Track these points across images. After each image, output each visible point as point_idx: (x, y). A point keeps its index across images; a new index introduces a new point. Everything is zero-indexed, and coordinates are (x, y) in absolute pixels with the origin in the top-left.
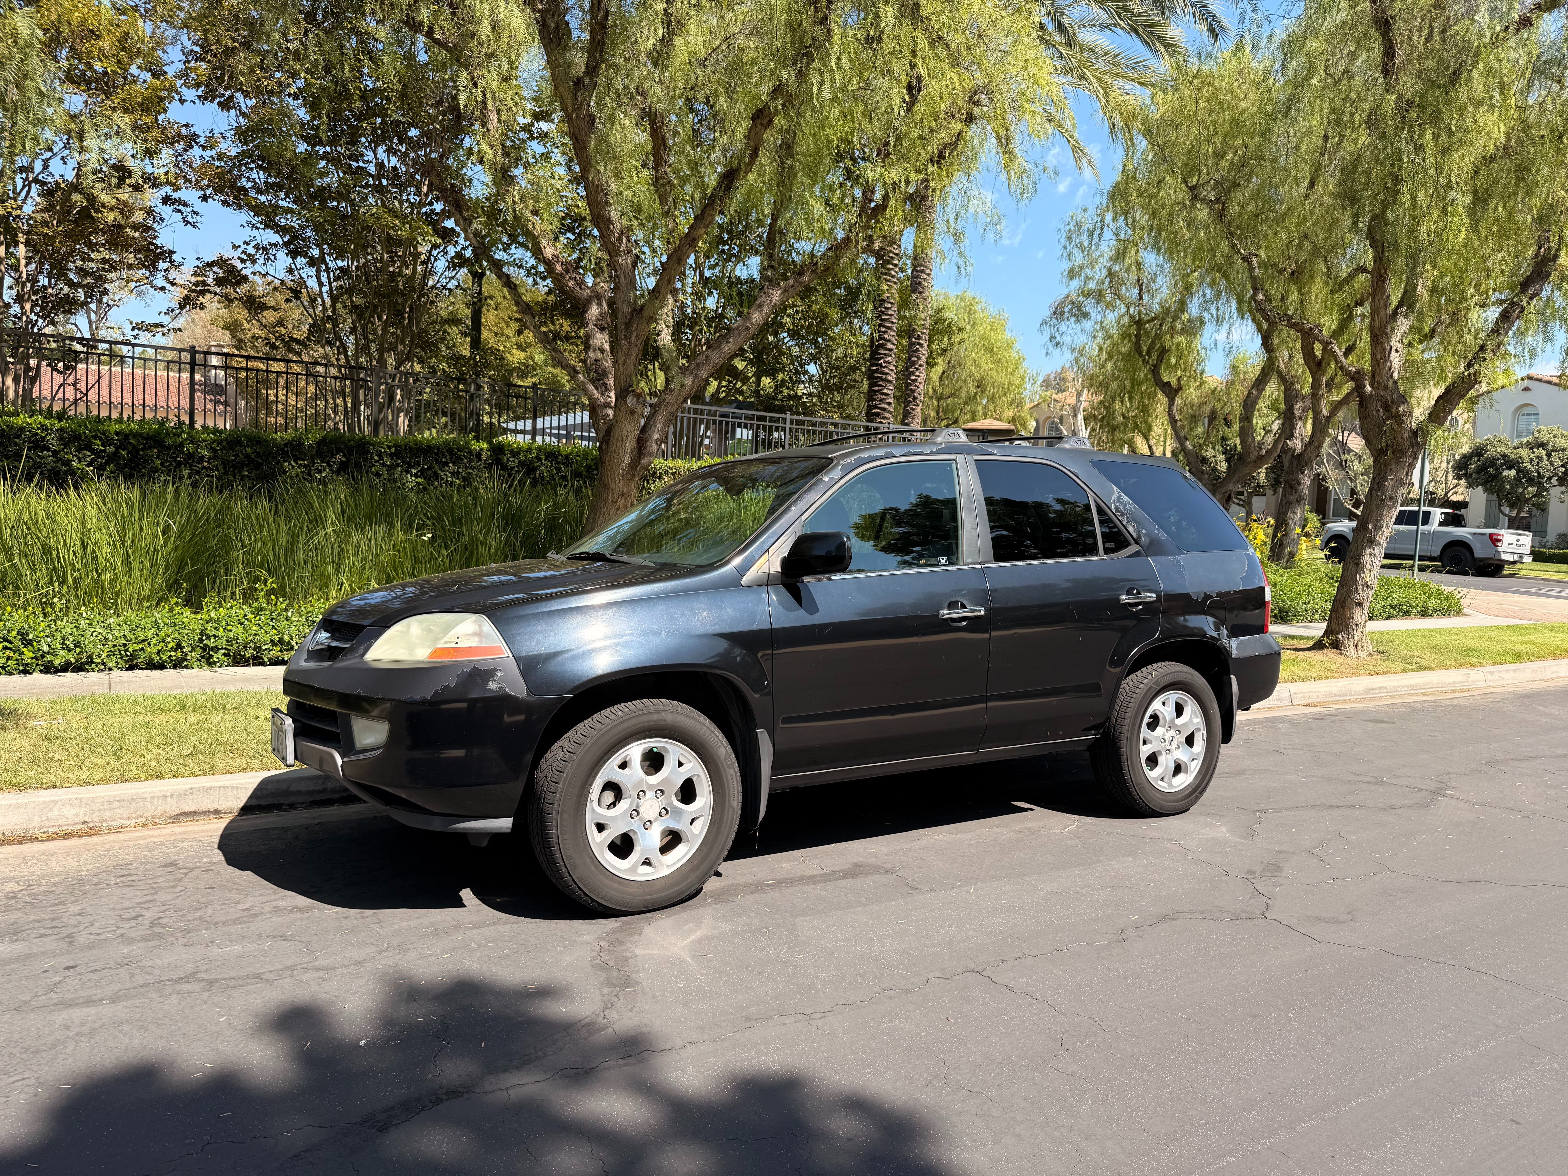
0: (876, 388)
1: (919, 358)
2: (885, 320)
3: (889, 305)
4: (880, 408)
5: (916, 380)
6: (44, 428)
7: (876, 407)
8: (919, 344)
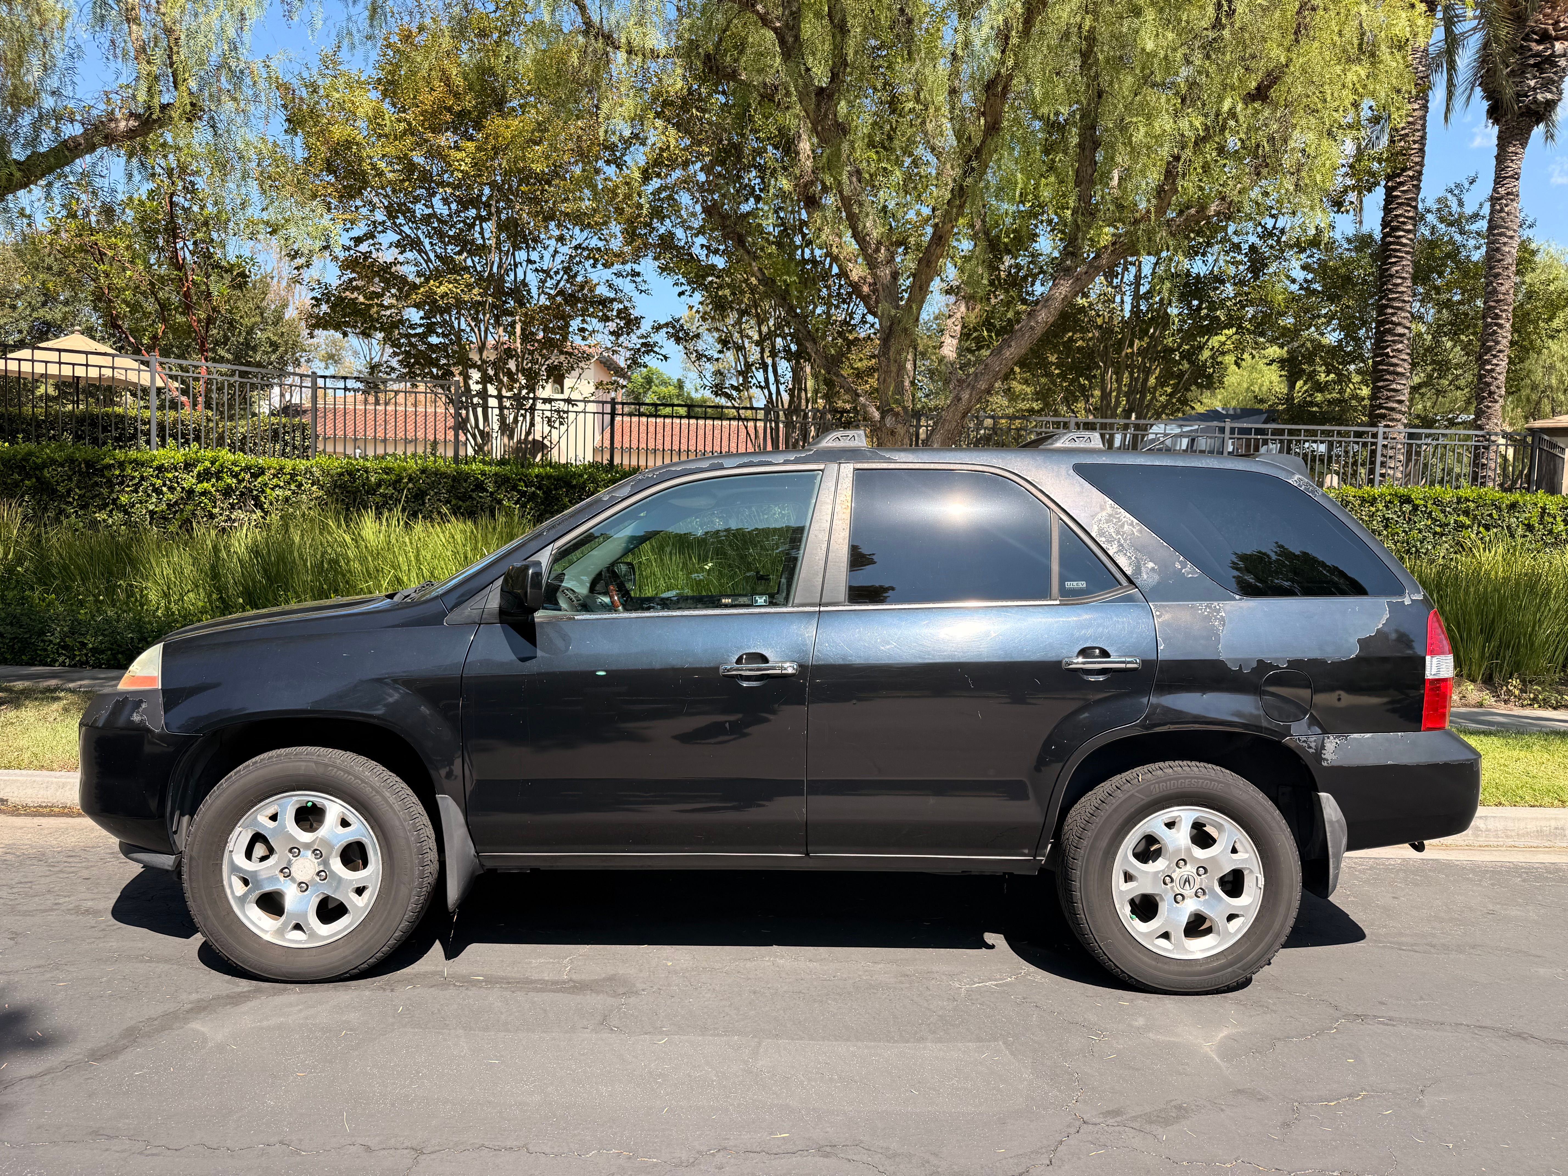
0: (1381, 384)
1: (1497, 343)
2: (1394, 299)
3: (1399, 281)
4: (1387, 408)
5: (1492, 370)
6: (483, 473)
7: (1380, 407)
8: (1496, 324)
